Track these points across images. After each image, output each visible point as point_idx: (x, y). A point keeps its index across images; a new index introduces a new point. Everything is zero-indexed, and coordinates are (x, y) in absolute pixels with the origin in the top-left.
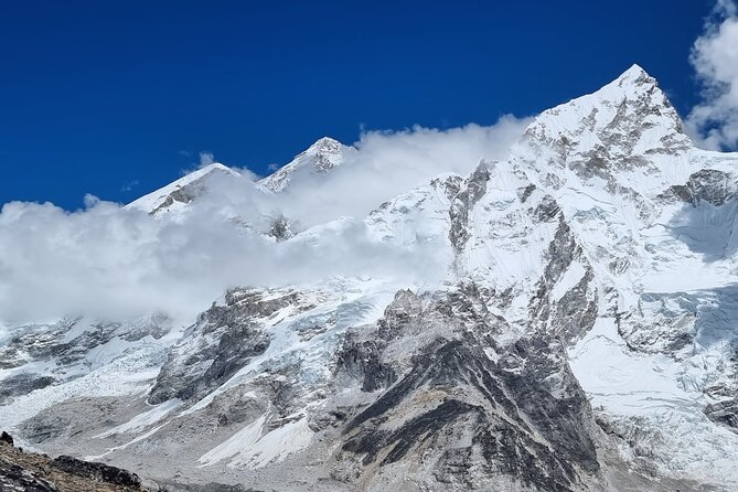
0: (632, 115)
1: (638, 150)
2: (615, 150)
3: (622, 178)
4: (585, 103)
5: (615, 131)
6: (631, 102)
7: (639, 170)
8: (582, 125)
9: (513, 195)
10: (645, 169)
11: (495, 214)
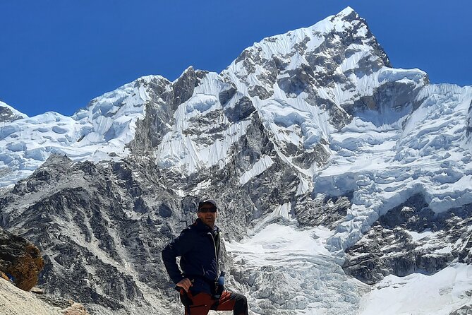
0: (338, 43)
1: (339, 71)
2: (320, 69)
3: (323, 92)
4: (299, 34)
5: (321, 54)
6: (338, 34)
7: (338, 86)
8: (294, 50)
9: (216, 98)
10: (343, 85)
11: (196, 114)
